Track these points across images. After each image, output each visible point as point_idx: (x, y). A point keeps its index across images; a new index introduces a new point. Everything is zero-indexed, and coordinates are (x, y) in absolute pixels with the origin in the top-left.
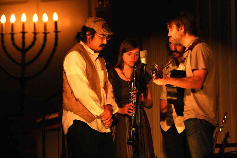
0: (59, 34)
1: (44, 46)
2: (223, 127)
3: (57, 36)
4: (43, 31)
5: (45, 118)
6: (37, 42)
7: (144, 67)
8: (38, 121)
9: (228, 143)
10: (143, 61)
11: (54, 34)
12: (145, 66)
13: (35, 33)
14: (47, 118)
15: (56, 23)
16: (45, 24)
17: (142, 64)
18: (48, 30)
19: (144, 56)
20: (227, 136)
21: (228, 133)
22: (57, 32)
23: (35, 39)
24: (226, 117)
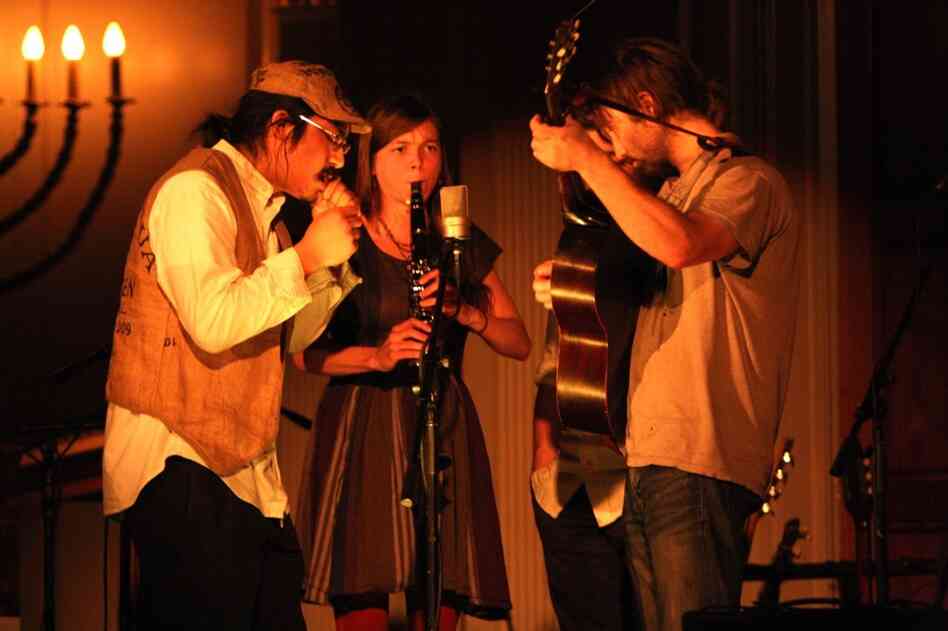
0: (127, 110)
1: (65, 155)
2: (777, 495)
3: (117, 116)
4: (63, 97)
5: (56, 450)
6: (37, 141)
7: (456, 252)
8: (26, 460)
9: (796, 561)
10: (453, 228)
11: (108, 109)
12: (458, 248)
13: (31, 107)
14: (61, 448)
15: (116, 65)
16: (73, 71)
17: (449, 238)
18: (84, 95)
19: (457, 208)
20: (792, 532)
21: (795, 523)
22: (117, 102)
23: (30, 128)
24: (787, 458)
